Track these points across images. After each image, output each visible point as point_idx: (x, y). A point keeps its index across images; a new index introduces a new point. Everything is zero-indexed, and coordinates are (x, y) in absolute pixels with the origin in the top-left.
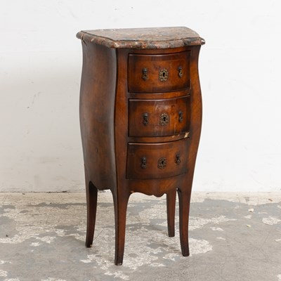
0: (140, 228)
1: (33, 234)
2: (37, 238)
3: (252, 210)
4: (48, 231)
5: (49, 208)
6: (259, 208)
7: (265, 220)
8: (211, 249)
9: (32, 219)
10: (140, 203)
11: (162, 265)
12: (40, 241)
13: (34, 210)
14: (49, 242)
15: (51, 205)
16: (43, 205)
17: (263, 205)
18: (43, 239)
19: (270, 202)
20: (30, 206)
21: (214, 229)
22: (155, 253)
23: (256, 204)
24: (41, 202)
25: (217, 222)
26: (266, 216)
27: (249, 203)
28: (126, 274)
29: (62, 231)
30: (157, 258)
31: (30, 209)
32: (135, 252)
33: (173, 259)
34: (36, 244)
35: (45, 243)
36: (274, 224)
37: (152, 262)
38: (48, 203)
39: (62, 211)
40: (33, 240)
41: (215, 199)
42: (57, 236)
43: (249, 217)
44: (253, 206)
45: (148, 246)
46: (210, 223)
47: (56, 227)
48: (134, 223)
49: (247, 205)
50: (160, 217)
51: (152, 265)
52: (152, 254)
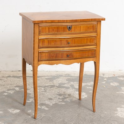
0: (54, 87)
1: (4, 90)
2: (6, 91)
3: (106, 79)
4: (11, 88)
5: (12, 78)
6: (109, 78)
7: (112, 84)
8: (86, 96)
9: (4, 83)
10: (54, 76)
11: (64, 103)
12: (8, 93)
13: (5, 79)
14: (12, 93)
15: (13, 77)
16: (9, 76)
17: (111, 77)
18: (9, 92)
19: (114, 76)
20: (3, 77)
21: (88, 88)
22: (61, 98)
23: (107, 77)
24: (8, 75)
25: (90, 85)
26: (112, 82)
27: (104, 76)
28: (47, 107)
29: (18, 88)
30: (62, 100)
31: (3, 78)
32: (51, 97)
33: (69, 101)
34: (6, 94)
35: (10, 93)
36: (116, 86)
37: (59, 102)
38: (12, 76)
39: (18, 79)
40: (4, 92)
41: (89, 74)
42: (15, 91)
43: (104, 82)
44: (106, 78)
45: (57, 95)
46: (86, 85)
47: (15, 87)
48: (51, 85)
49: (103, 77)
50: (63, 82)
51: (59, 103)
52: (59, 98)
